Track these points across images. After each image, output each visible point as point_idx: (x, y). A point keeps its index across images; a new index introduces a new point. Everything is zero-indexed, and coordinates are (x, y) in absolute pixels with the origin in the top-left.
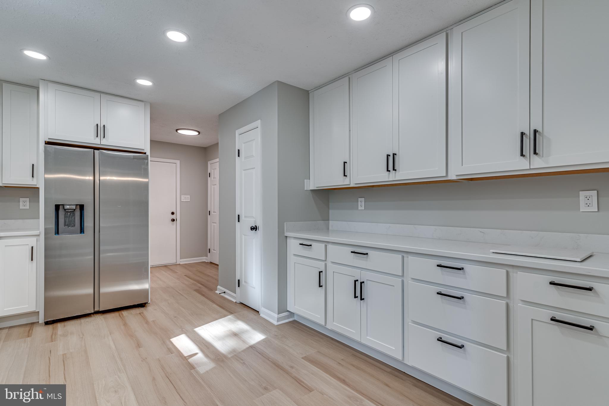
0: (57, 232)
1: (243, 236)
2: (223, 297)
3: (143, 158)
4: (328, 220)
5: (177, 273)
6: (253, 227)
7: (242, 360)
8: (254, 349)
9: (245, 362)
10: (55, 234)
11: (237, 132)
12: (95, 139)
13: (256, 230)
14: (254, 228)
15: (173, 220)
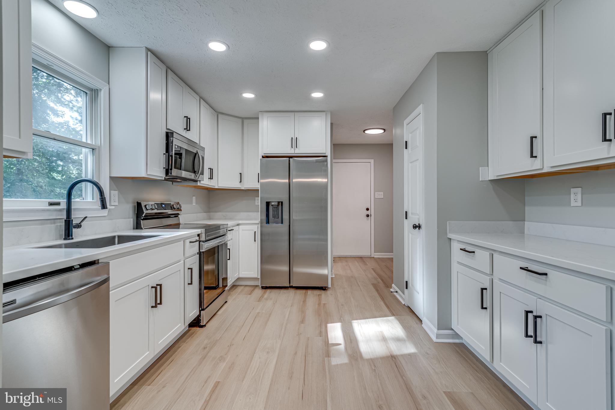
0: (268, 222)
1: (410, 234)
2: (395, 296)
3: (323, 161)
4: (524, 220)
5: (367, 265)
6: (415, 225)
7: (375, 366)
8: (394, 359)
9: (376, 370)
10: (266, 224)
11: (405, 122)
12: (291, 150)
13: (419, 229)
14: (417, 227)
15: (368, 216)
